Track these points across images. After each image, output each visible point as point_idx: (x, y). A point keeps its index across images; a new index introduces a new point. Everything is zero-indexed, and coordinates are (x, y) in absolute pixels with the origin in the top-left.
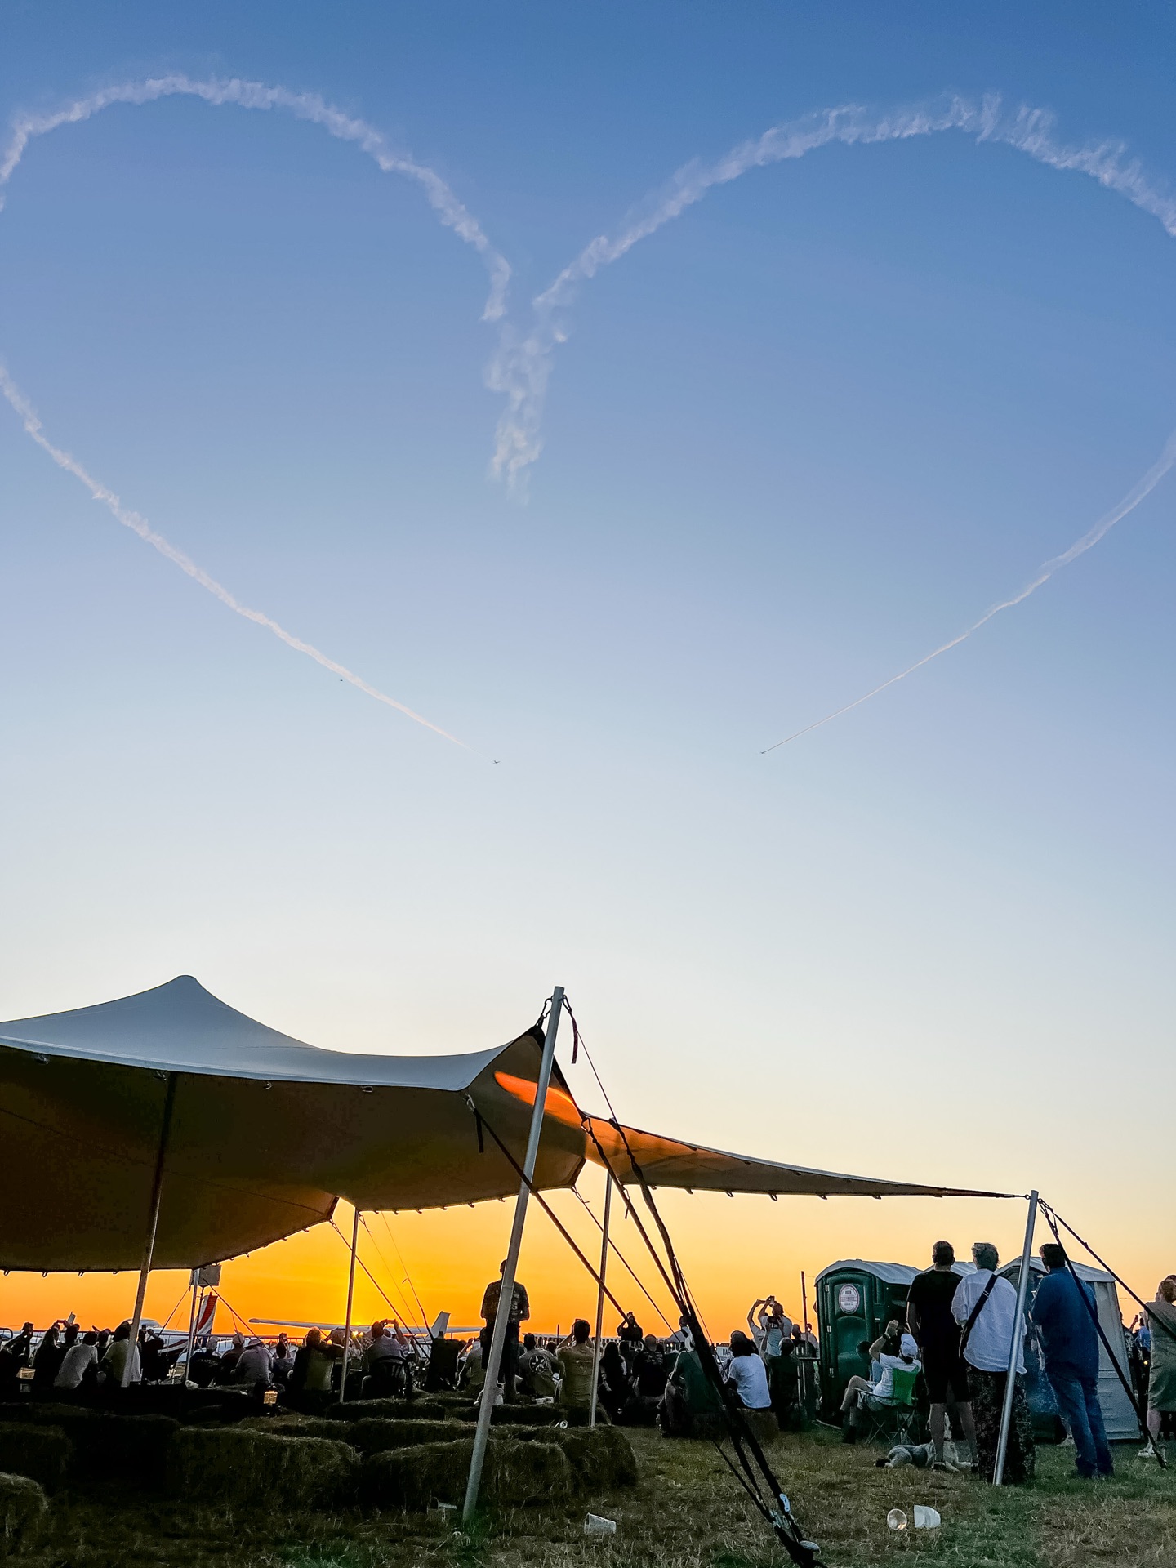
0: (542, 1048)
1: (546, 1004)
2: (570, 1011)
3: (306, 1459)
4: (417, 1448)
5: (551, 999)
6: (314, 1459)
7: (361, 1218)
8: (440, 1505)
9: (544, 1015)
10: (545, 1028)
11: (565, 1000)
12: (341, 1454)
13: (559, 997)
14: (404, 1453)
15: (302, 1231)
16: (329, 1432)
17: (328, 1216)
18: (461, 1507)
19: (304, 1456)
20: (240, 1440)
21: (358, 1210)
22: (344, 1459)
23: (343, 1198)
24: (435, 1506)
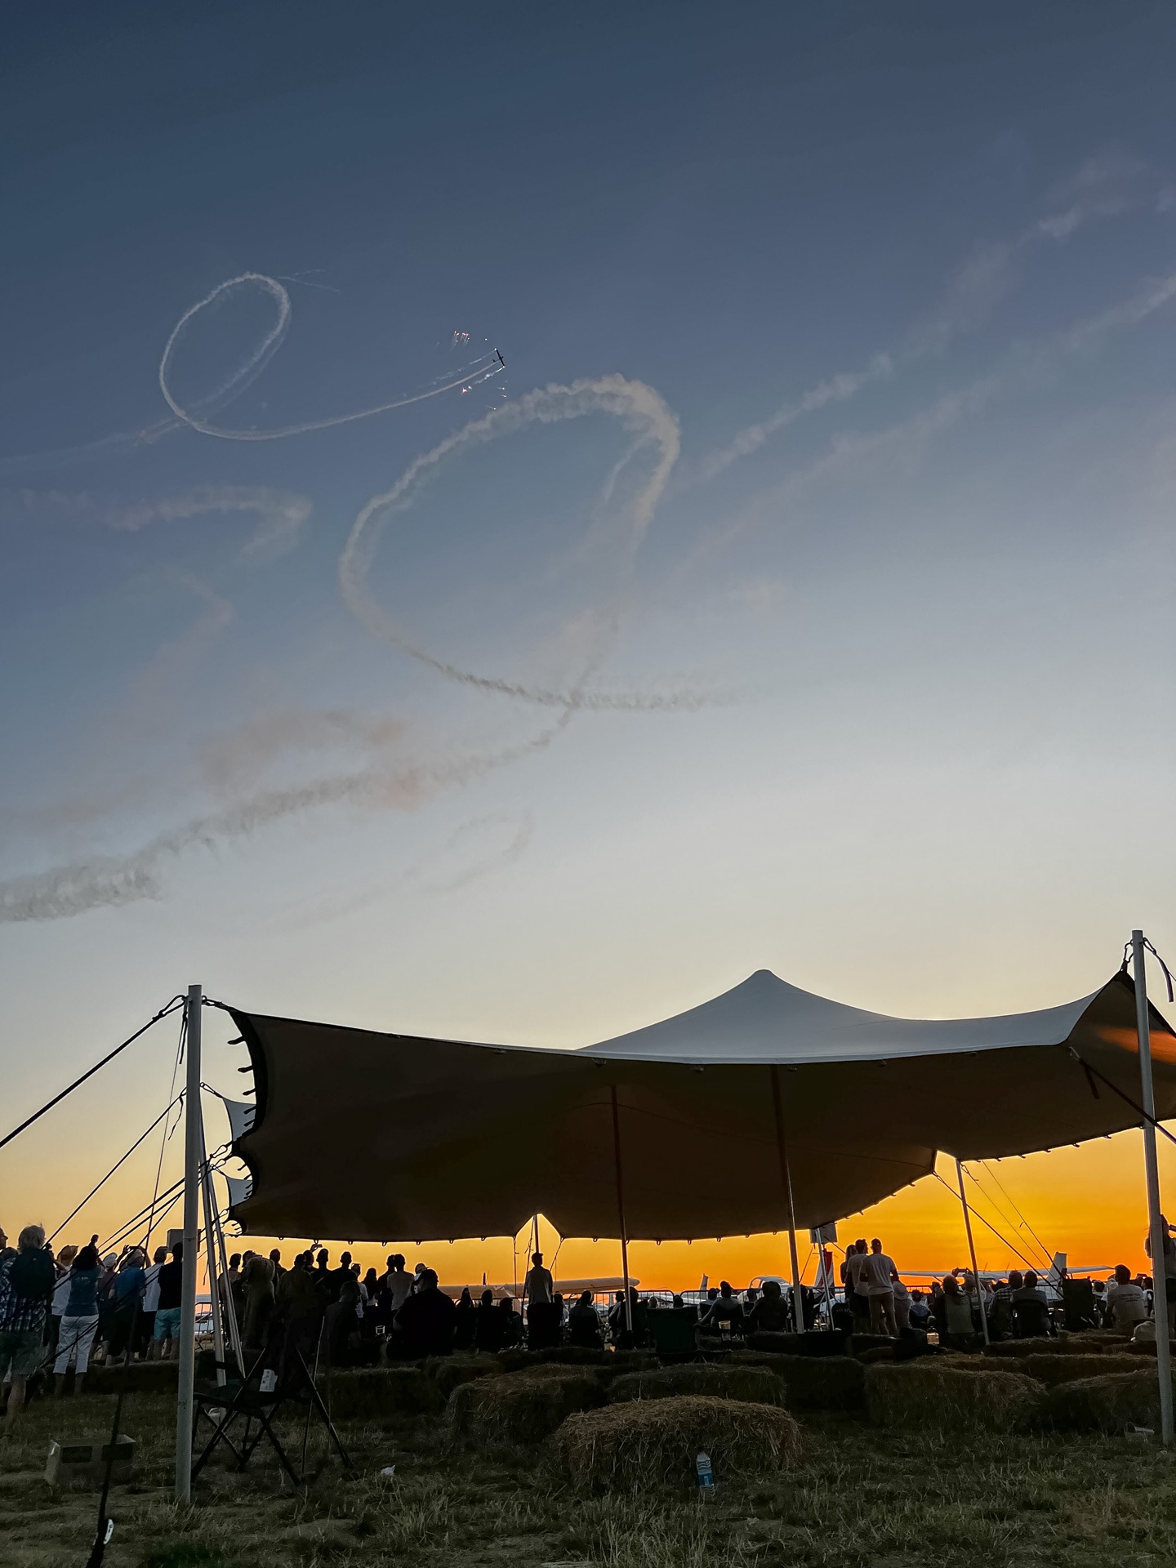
0: (1134, 993)
1: (1126, 950)
2: (1155, 952)
3: (995, 1390)
4: (1099, 1380)
5: (1130, 943)
6: (1002, 1390)
7: (964, 1168)
8: (1137, 1429)
9: (1127, 959)
10: (1131, 971)
11: (1146, 943)
12: (1025, 1388)
13: (1139, 940)
14: (1088, 1382)
15: (909, 1186)
16: (1010, 1368)
17: (930, 1169)
18: (1158, 1432)
19: (992, 1387)
20: (930, 1376)
21: (959, 1160)
22: (1030, 1389)
23: (941, 1150)
24: (1132, 1430)
